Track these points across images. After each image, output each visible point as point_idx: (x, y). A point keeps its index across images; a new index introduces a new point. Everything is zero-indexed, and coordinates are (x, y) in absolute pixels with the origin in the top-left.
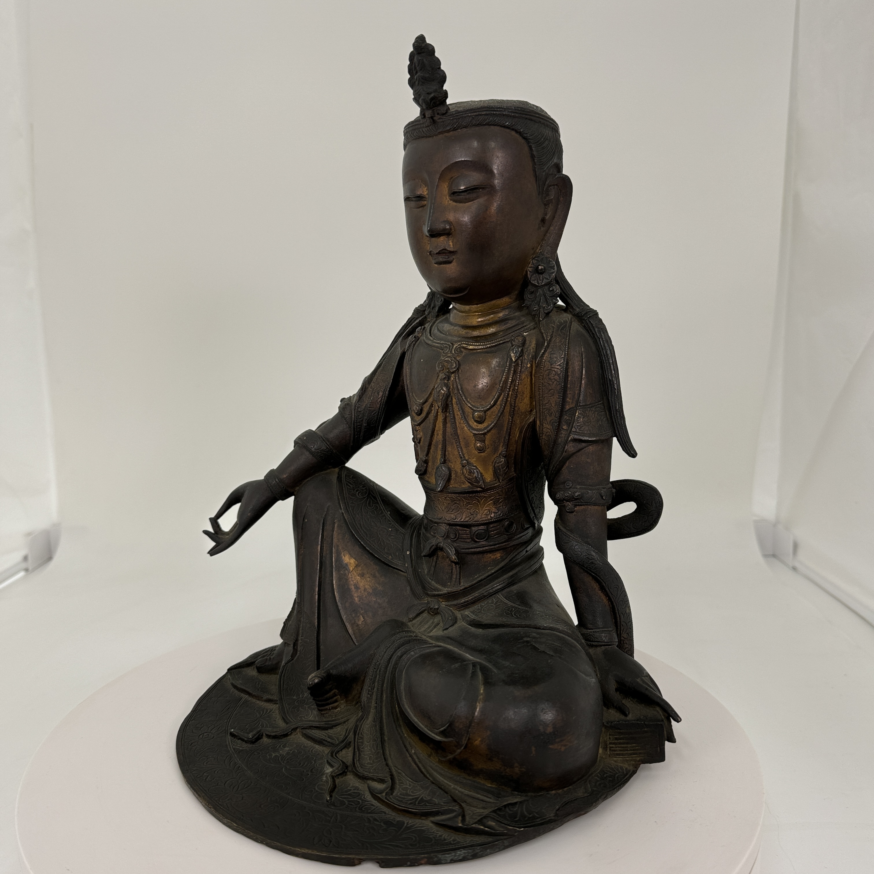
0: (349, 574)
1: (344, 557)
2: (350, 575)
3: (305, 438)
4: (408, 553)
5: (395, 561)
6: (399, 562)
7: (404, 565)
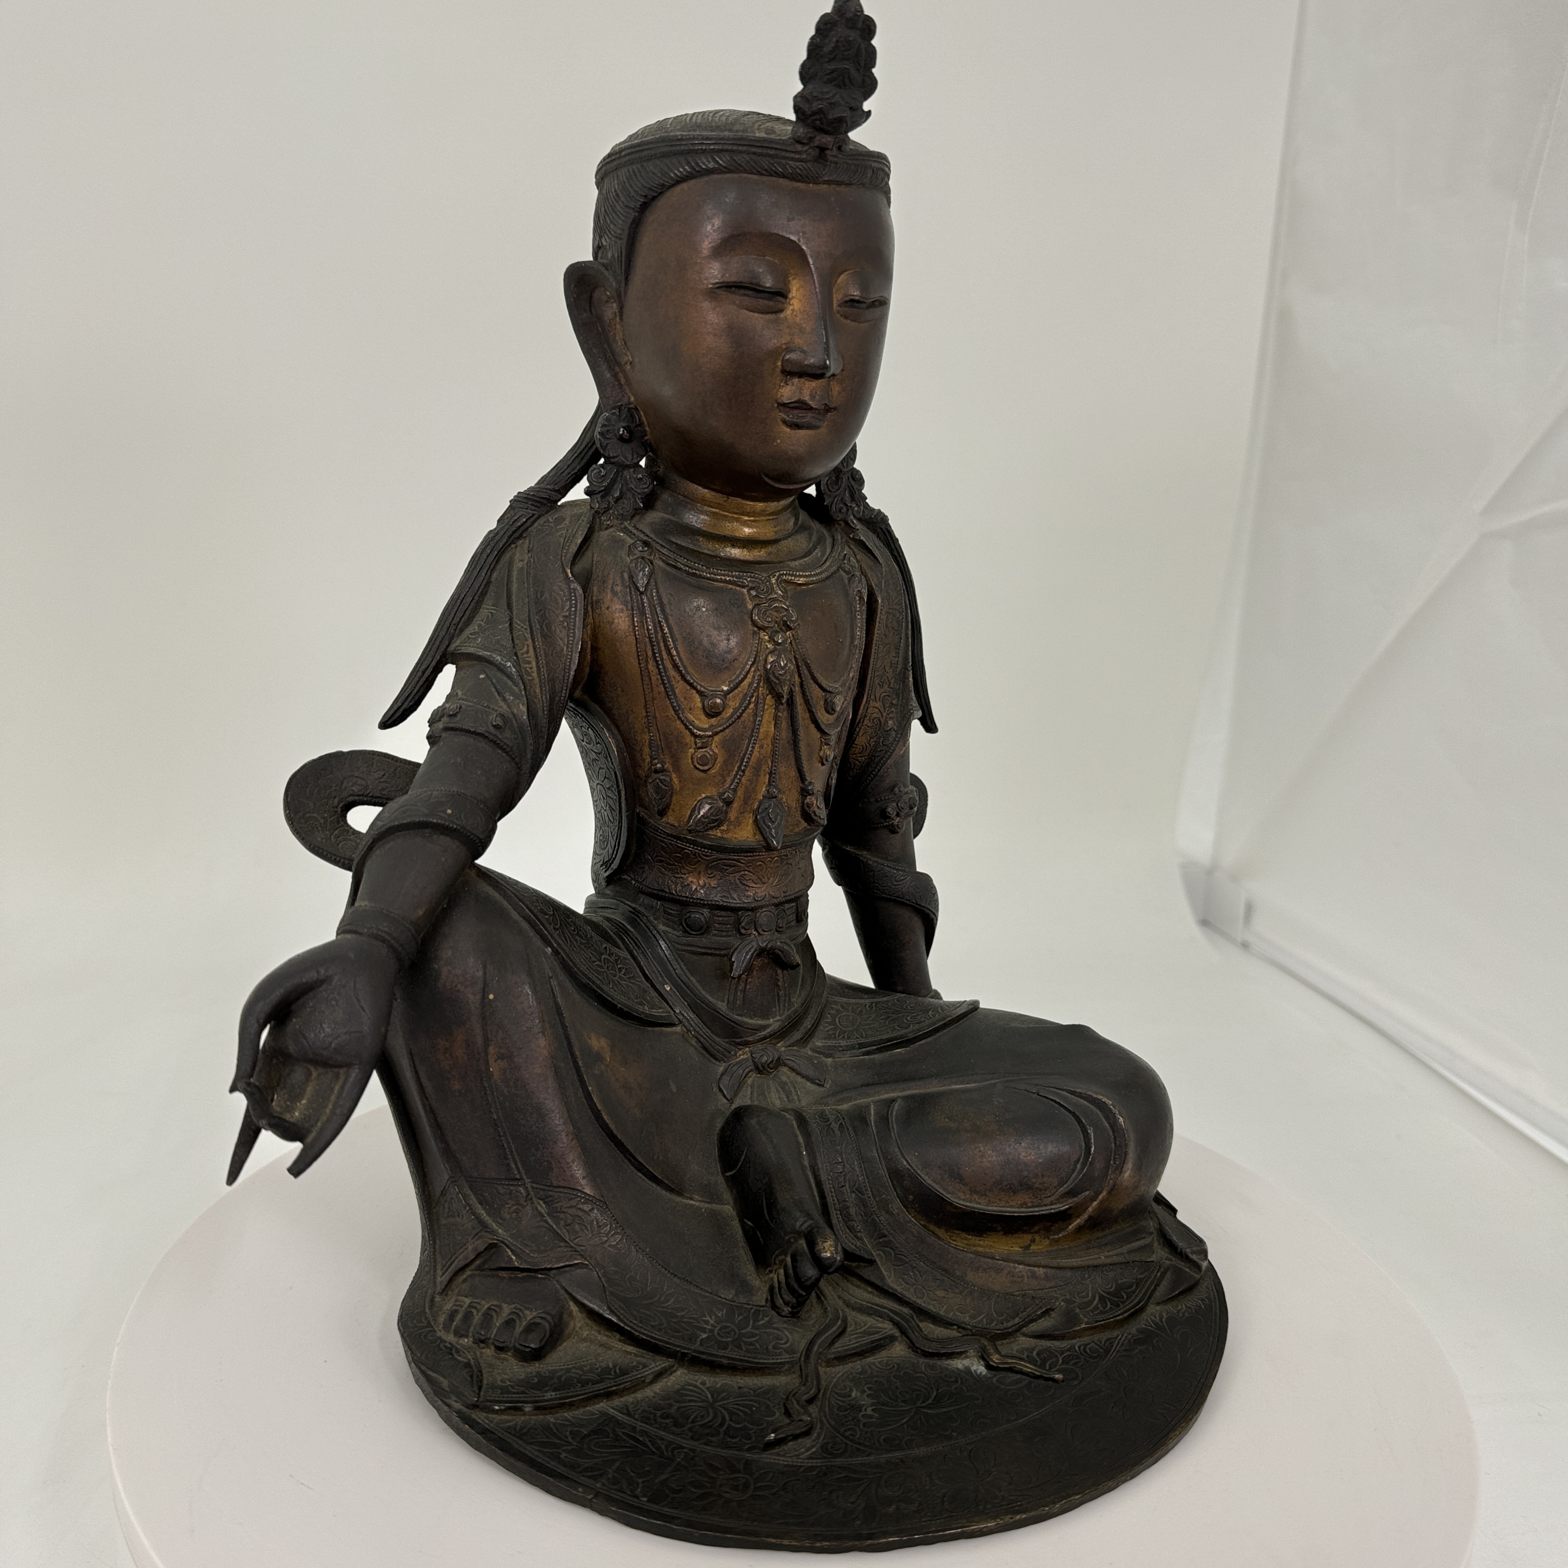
0: (607, 1071)
1: (589, 1041)
2: (610, 1070)
3: (449, 811)
4: (668, 989)
5: (655, 1012)
6: (661, 1010)
7: (672, 1012)
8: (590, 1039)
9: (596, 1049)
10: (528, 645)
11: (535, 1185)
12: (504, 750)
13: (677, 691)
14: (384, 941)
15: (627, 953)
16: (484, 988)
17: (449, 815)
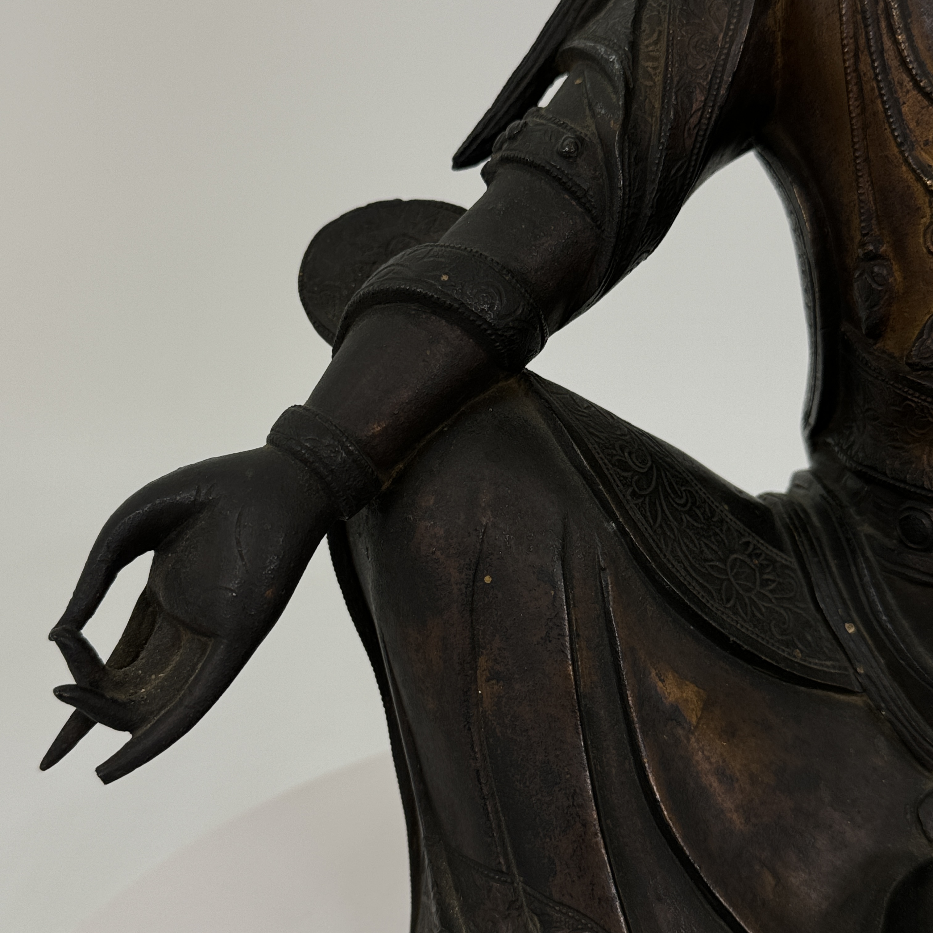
0: (688, 740)
1: (660, 684)
2: (693, 740)
3: (445, 278)
4: (851, 630)
5: (815, 663)
6: (829, 663)
7: (851, 671)
8: (663, 681)
9: (671, 699)
10: (660, 32)
11: (528, 889)
12: (573, 194)
13: (905, 109)
14: (305, 461)
15: (794, 560)
16: (477, 564)
17: (443, 284)
